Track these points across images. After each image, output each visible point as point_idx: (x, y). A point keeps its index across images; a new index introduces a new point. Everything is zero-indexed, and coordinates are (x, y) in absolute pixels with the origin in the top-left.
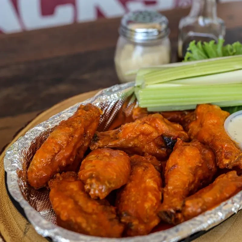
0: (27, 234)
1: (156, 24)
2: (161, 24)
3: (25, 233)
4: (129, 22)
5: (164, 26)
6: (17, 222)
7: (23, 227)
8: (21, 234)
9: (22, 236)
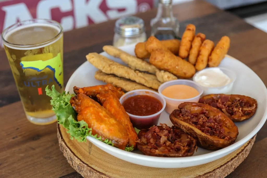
0: (91, 153)
1: (137, 24)
2: (140, 24)
3: (90, 153)
4: (121, 25)
5: (142, 25)
6: (83, 148)
7: (88, 150)
8: (88, 154)
9: (88, 155)
